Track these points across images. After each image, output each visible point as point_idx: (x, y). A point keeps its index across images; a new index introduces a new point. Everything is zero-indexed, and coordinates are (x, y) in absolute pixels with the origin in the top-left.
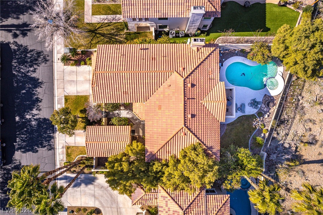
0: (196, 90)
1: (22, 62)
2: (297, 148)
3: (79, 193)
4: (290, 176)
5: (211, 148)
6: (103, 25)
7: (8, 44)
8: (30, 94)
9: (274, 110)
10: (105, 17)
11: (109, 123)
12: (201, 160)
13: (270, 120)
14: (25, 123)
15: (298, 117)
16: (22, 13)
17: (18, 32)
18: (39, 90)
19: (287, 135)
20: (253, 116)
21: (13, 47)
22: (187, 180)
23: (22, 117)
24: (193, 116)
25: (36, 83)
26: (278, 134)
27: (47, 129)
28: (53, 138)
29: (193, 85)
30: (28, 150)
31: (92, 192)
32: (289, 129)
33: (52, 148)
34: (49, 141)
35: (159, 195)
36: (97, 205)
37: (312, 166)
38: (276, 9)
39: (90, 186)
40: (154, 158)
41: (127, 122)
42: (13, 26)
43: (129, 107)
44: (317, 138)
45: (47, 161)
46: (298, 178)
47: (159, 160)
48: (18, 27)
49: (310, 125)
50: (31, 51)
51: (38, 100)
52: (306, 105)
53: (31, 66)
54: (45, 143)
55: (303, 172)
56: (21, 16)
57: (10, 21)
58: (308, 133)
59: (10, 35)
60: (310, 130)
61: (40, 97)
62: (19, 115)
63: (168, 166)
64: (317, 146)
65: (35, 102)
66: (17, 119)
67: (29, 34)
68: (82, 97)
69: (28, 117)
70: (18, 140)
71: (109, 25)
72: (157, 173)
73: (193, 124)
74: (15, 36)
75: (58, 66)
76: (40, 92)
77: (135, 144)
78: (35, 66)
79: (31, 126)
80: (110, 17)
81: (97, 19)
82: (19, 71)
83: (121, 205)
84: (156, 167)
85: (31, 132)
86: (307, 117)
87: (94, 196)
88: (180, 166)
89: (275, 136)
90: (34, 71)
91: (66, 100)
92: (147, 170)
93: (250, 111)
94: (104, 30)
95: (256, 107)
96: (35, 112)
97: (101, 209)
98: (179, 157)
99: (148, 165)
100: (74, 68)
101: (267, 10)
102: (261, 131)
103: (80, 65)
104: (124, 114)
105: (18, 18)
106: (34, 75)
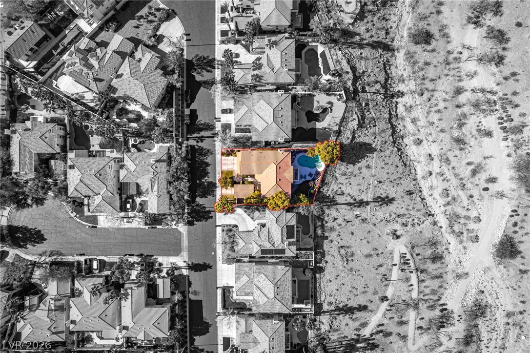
0: (281, 170)
1: (201, 154)
2: (334, 197)
3: (227, 218)
4: (330, 211)
5: (287, 193)
6: (240, 138)
7: (194, 146)
8: (205, 170)
9: (320, 178)
10: (241, 134)
11: (243, 183)
12: (283, 196)
13: (318, 182)
14: (201, 184)
15: (334, 181)
16: (201, 131)
17: (199, 140)
18: (209, 168)
19: (328, 190)
20: (310, 181)
21: (196, 147)
22: (277, 205)
23: (200, 181)
24: (280, 180)
25: (207, 165)
26: (323, 190)
27: (212, 186)
28: (215, 191)
29: (280, 168)
30: (203, 197)
31: (234, 217)
32: (329, 187)
33: (214, 196)
34: (213, 192)
35: (266, 212)
36: (236, 223)
37: (342, 206)
38: (321, 131)
39: (233, 214)
40: (264, 197)
41: (252, 183)
42: (197, 137)
43: (253, 176)
44: (344, 192)
45: (212, 202)
46: (335, 212)
47: (266, 198)
48: (199, 138)
49: (341, 185)
50: (205, 149)
51: (208, 173)
52: (338, 176)
53: (205, 156)
54: (211, 194)
55: (337, 209)
56: (201, 133)
57: (195, 135)
58: (339, 190)
59: (195, 141)
60: (340, 188)
61: (209, 171)
62: (199, 180)
63: (270, 200)
64: (345, 196)
65: (206, 174)
66: (198, 181)
67: (204, 141)
68: (230, 171)
69: (203, 181)
70: (198, 192)
71: (243, 137)
72: (265, 203)
73: (280, 183)
74: (198, 142)
75: (218, 156)
76: (209, 169)
77: (256, 192)
78: (207, 156)
79: (204, 185)
80: (243, 134)
81: (237, 135)
82: (199, 159)
83: (248, 223)
84: (265, 200)
85: (205, 188)
86: (338, 181)
87: (235, 219)
88: (274, 199)
89: (322, 190)
90: (206, 159)
91: (222, 173)
92: (261, 202)
93: (308, 178)
94: (241, 140)
95: (311, 177)
96: (206, 178)
97: (238, 225)
98: (274, 196)
99: (262, 200)
100: (226, 158)
101: (317, 131)
102: (314, 187)
103: (229, 156)
104: (250, 179)
105: (199, 134)
106: (206, 161)
